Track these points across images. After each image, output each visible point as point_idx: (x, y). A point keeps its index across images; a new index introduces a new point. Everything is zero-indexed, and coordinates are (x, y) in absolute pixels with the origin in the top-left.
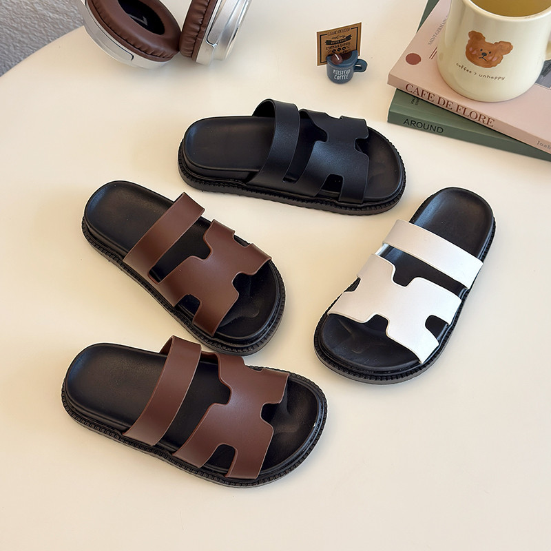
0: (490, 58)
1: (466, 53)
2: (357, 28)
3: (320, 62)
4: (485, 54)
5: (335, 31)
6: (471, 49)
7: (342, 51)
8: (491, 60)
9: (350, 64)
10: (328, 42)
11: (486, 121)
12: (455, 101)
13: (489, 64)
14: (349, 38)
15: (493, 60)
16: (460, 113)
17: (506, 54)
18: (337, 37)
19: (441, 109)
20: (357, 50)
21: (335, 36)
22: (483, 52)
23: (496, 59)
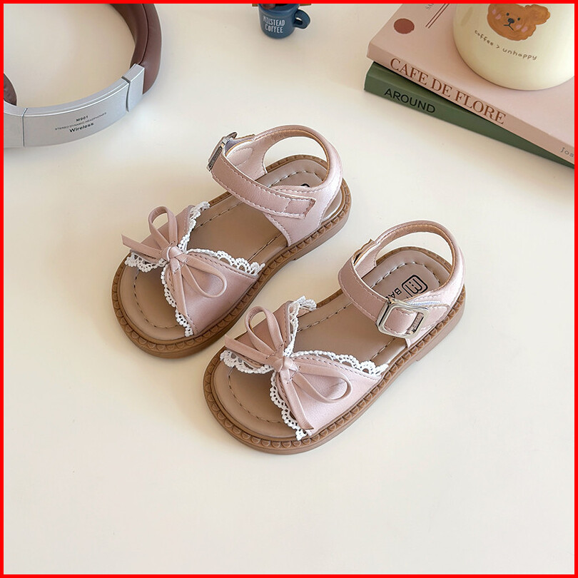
4: (511, 21)
6: (495, 13)
8: (520, 30)
11: (494, 115)
13: (517, 36)
15: (523, 30)
17: (540, 24)
22: (510, 17)
23: (525, 29)
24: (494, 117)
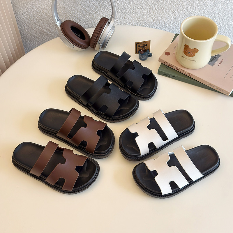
0: (191, 54)
1: (184, 52)
2: (149, 42)
3: (136, 53)
5: (141, 43)
6: (185, 51)
7: (144, 49)
8: (192, 55)
9: (146, 54)
10: (139, 46)
11: (190, 75)
12: (180, 68)
13: (191, 56)
14: (146, 45)
16: (182, 72)
17: (196, 53)
18: (142, 45)
19: (176, 70)
20: (149, 49)
21: (141, 44)
22: (189, 51)
23: (193, 54)
24: (190, 76)
